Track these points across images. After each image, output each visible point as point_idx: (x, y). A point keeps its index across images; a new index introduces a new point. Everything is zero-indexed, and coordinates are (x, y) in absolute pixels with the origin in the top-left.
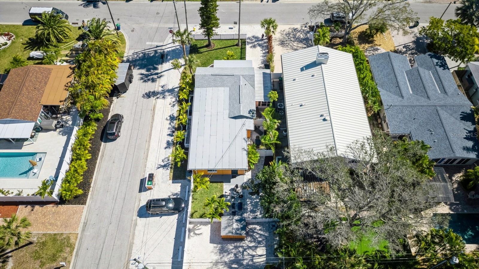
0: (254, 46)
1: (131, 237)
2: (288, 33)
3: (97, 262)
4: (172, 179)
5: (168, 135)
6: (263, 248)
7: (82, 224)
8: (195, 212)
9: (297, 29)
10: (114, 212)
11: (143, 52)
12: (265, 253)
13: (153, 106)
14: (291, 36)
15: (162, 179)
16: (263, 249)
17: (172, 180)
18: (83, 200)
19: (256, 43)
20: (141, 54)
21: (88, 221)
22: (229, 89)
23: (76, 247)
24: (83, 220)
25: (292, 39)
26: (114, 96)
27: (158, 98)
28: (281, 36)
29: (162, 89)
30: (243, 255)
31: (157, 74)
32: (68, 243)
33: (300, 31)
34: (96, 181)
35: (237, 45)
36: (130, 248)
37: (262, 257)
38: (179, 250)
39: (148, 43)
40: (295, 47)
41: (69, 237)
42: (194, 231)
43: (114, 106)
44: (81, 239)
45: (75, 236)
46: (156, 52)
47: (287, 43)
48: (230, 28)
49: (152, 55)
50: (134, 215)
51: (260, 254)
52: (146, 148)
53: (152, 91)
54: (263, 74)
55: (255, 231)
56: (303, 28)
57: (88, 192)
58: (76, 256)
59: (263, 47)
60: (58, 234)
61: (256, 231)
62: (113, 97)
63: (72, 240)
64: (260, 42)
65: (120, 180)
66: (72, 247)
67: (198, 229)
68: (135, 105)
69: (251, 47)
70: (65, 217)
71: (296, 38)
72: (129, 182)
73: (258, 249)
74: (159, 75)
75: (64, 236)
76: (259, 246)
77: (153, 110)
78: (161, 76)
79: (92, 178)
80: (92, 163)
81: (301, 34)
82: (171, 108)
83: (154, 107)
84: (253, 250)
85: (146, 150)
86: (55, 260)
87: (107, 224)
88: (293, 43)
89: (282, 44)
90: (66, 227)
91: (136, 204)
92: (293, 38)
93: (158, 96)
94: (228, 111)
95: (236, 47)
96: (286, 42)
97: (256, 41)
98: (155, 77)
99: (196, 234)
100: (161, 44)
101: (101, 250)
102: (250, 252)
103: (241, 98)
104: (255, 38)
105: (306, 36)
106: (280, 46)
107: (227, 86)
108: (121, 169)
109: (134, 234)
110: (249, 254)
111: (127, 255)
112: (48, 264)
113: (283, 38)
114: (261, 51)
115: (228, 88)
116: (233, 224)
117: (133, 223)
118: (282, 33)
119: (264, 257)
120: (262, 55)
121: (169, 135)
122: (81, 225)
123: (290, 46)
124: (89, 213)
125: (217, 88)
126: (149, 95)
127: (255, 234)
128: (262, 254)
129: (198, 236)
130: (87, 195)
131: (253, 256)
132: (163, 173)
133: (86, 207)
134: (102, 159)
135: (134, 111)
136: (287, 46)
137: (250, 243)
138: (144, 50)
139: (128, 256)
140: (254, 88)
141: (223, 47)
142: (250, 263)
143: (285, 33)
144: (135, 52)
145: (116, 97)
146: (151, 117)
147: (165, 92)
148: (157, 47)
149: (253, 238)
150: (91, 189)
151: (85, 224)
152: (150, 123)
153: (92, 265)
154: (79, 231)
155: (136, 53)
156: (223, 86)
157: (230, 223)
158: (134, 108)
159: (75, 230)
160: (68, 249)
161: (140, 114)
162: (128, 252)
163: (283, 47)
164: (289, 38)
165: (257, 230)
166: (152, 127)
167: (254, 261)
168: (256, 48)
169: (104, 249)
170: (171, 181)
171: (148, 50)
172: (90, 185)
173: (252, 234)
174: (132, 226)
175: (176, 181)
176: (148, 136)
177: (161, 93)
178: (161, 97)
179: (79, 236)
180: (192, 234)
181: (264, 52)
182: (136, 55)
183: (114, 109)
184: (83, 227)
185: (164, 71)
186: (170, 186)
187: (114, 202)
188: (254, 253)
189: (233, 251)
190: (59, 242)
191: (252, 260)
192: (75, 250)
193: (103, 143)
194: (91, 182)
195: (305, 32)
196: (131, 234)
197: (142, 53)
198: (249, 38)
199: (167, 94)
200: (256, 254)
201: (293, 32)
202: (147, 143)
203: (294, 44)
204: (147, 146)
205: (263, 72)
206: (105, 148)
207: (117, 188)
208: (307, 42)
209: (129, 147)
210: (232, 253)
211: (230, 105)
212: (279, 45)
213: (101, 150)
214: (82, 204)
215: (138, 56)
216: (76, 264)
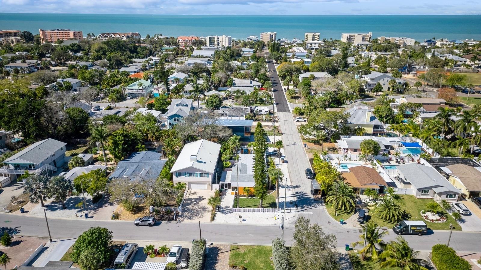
2: (197, 216)
9: (188, 219)
11: (312, 207)
14: (195, 214)
19: (225, 209)
33: (186, 217)
39: (311, 213)
46: (303, 207)
48: (245, 220)
49: (305, 205)
56: (182, 219)
69: (229, 207)
71: (192, 212)
81: (186, 215)
92: (194, 212)
97: (225, 211)
98: (296, 195)
100: (300, 212)
104: (225, 213)
113: (203, 213)
114: (222, 204)
118: (201, 216)
120: (222, 202)
138: (312, 209)
143: (199, 216)
144: (319, 208)
148: (303, 211)
155: (317, 207)
168: (225, 206)
171: (308, 208)
182: (317, 205)
195: (182, 216)
201: (192, 216)
215: (315, 205)
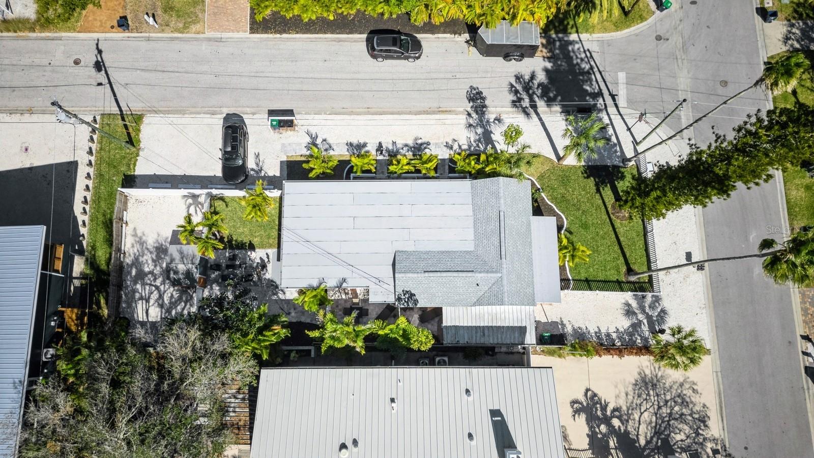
0: (629, 312)
1: (193, 110)
2: (688, 400)
3: (159, 68)
4: (290, 159)
5: (380, 143)
6: (159, 317)
7: (220, 36)
8: (225, 202)
9: (706, 426)
10: (235, 77)
11: (596, 69)
12: (150, 320)
13: (448, 109)
14: (677, 408)
15: (289, 144)
16: (157, 317)
17: (287, 161)
18: (258, 28)
19: (641, 317)
20: (587, 67)
21: (224, 43)
22: (470, 250)
23: (184, 35)
24: (225, 35)
25: (665, 411)
26: (472, 35)
27: (469, 115)
28: (675, 383)
29: (492, 120)
30: (151, 285)
31: (534, 107)
32: (190, 22)
33: (699, 434)
34: (292, 40)
35: (630, 271)
36: (177, 111)
37: (145, 314)
38: (167, 183)
39: (622, 76)
40: (637, 417)
41: (199, 22)
42: (194, 204)
43: (447, 40)
44: (197, 39)
45: (201, 29)
46: (598, 95)
47: (648, 395)
49: (587, 87)
50: (229, 109)
51: (149, 311)
52: (354, 110)
53: (487, 102)
54: (520, 327)
55: (188, 304)
56: (709, 446)
57: (271, 33)
58: (172, 38)
59: (631, 335)
60: (204, 6)
61: (188, 306)
62: (469, 33)
63: (194, 28)
64: (645, 328)
65: (291, 76)
66: (185, 28)
67: (196, 210)
68: (449, 76)
69: (628, 305)
70: (230, 9)
71: (668, 421)
72: (286, 92)
73: (158, 310)
74: (531, 111)
75: (200, 15)
76: (163, 310)
77: (440, 109)
78: (527, 115)
79: (297, 33)
80: (324, 27)
81: (688, 437)
82: (442, 143)
83: (446, 111)
84: (157, 301)
85: (351, 110)
86: (165, 11)
87: (216, 71)
88: (651, 410)
89: (646, 384)
90: (215, 14)
91: (248, 109)
92: (670, 414)
93: (474, 115)
94: (410, 248)
95: (624, 269)
96: (651, 392)
97: (649, 317)
98: (526, 103)
99: (189, 207)
101: (176, 70)
102: (155, 295)
103: (439, 274)
104: (659, 315)
105: (681, 448)
106: (637, 377)
107: (476, 246)
108: (311, 75)
109: (199, 113)
110: (152, 293)
111: (167, 109)
112: (160, 4)
113: (667, 385)
114: (615, 330)
115: (472, 249)
116: (184, 264)
117: (216, 109)
119: (145, 317)
120: (603, 331)
121: (380, 145)
122: (218, 35)
123: (639, 402)
124: (237, 42)
125: (472, 225)
126: (477, 99)
127: (183, 304)
128: (149, 315)
129: (187, 210)
130: (266, 33)
131: (148, 301)
132: (301, 144)
133: (247, 35)
134: (333, 41)
135: (434, 76)
136: (639, 396)
137: (169, 295)
138: (601, 69)
139: (165, 111)
140: (474, 305)
141: (622, 239)
142: (137, 295)
143: (688, 393)
144: (593, 54)
145: (468, 38)
146: (422, 109)
147: (483, 126)
148: (613, 97)
149: (176, 302)
150: (278, 36)
151: (220, 40)
152: (409, 110)
153: (155, 63)
154: (209, 34)
155: (591, 56)
156: (478, 237)
157: (187, 259)
158: (442, 76)
159: (209, 27)
160: (181, 25)
161: (428, 89)
162: (170, 109)
163: (636, 385)
164: (667, 402)
165: (190, 308)
166: (400, 114)
167: (140, 302)
168: (624, 318)
169: (177, 74)
170: (285, 159)
171: (600, 80)
172: (284, 32)
173: (184, 299)
174: (211, 109)
175: (286, 167)
176: (379, 110)
177: (481, 121)
178: (471, 121)
179: (202, 36)
180: (190, 201)
181: (614, 336)
182: (583, 55)
183: (441, 40)
184: (214, 38)
185: (540, 119)
186: (276, 158)
187: (253, 74)
188: (152, 302)
189: (158, 268)
190: (192, 9)
191: (141, 298)
192: (180, 35)
193: (365, 36)
194: (290, 33)
195: (695, 447)
196: (198, 109)
197: (592, 68)
198: (657, 299)
199: (480, 130)
200: (150, 304)
201: (691, 415)
202: (366, 110)
203: (646, 414)
204: (358, 110)
205: (526, 327)
206: (355, 41)
207: (277, 75)
208: (657, 448)
209: (355, 81)
210: (155, 266)
211: (427, 253)
212: (640, 374)
213: (350, 36)
214: (251, 29)
215: (582, 60)
216: (159, 42)
